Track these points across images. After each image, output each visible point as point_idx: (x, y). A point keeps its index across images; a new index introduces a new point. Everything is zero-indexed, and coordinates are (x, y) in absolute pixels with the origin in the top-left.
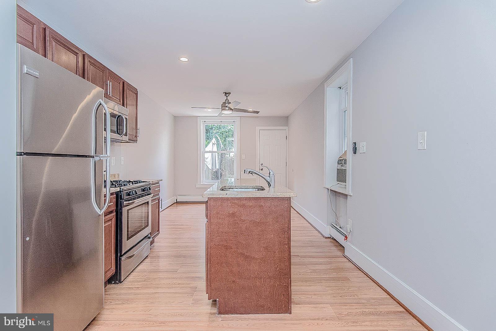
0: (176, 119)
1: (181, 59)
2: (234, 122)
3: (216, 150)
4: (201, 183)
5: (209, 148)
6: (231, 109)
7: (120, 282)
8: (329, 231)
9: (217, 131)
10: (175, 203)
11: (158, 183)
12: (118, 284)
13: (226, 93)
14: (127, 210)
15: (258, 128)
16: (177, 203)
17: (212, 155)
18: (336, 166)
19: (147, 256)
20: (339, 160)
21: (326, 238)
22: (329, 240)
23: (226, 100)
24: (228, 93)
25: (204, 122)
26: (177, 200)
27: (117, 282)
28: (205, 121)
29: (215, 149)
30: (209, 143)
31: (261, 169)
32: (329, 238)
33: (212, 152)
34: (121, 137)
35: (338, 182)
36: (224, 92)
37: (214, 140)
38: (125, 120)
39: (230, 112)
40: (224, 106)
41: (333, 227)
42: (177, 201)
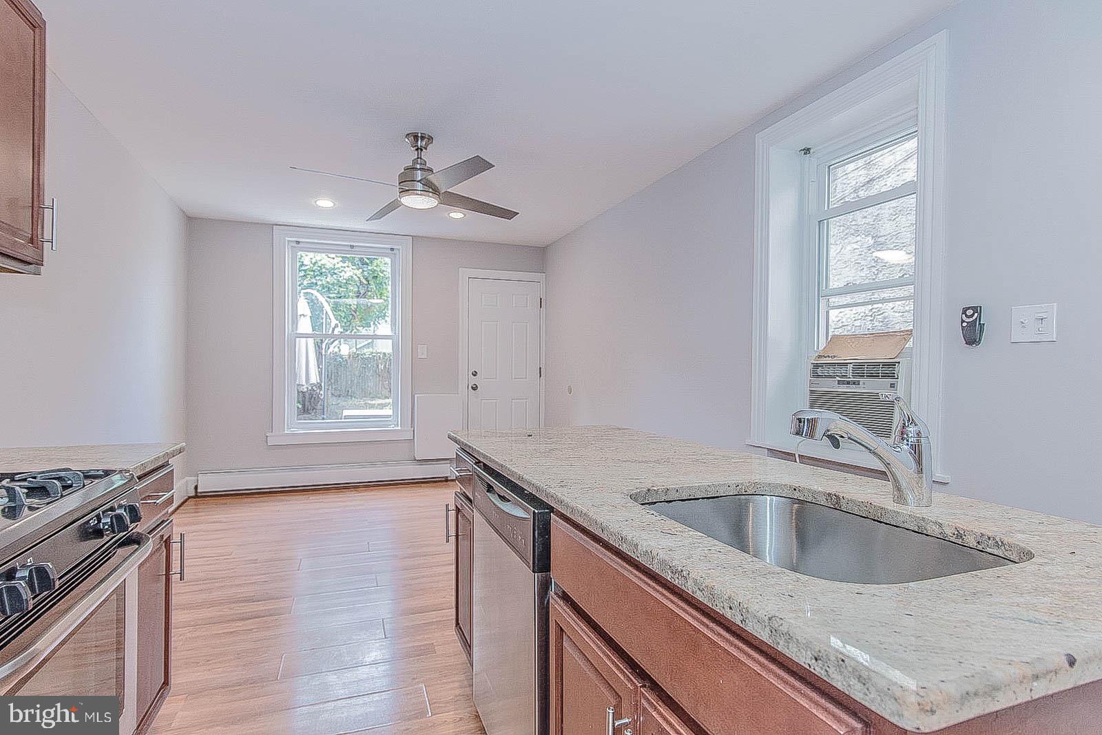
2: (392, 249)
3: (309, 331)
4: (286, 432)
6: (435, 192)
10: (189, 498)
13: (416, 137)
15: (465, 273)
16: (196, 496)
23: (415, 162)
24: (423, 138)
25: (294, 245)
26: (196, 488)
28: (298, 242)
31: (472, 387)
39: (431, 202)
42: (196, 492)
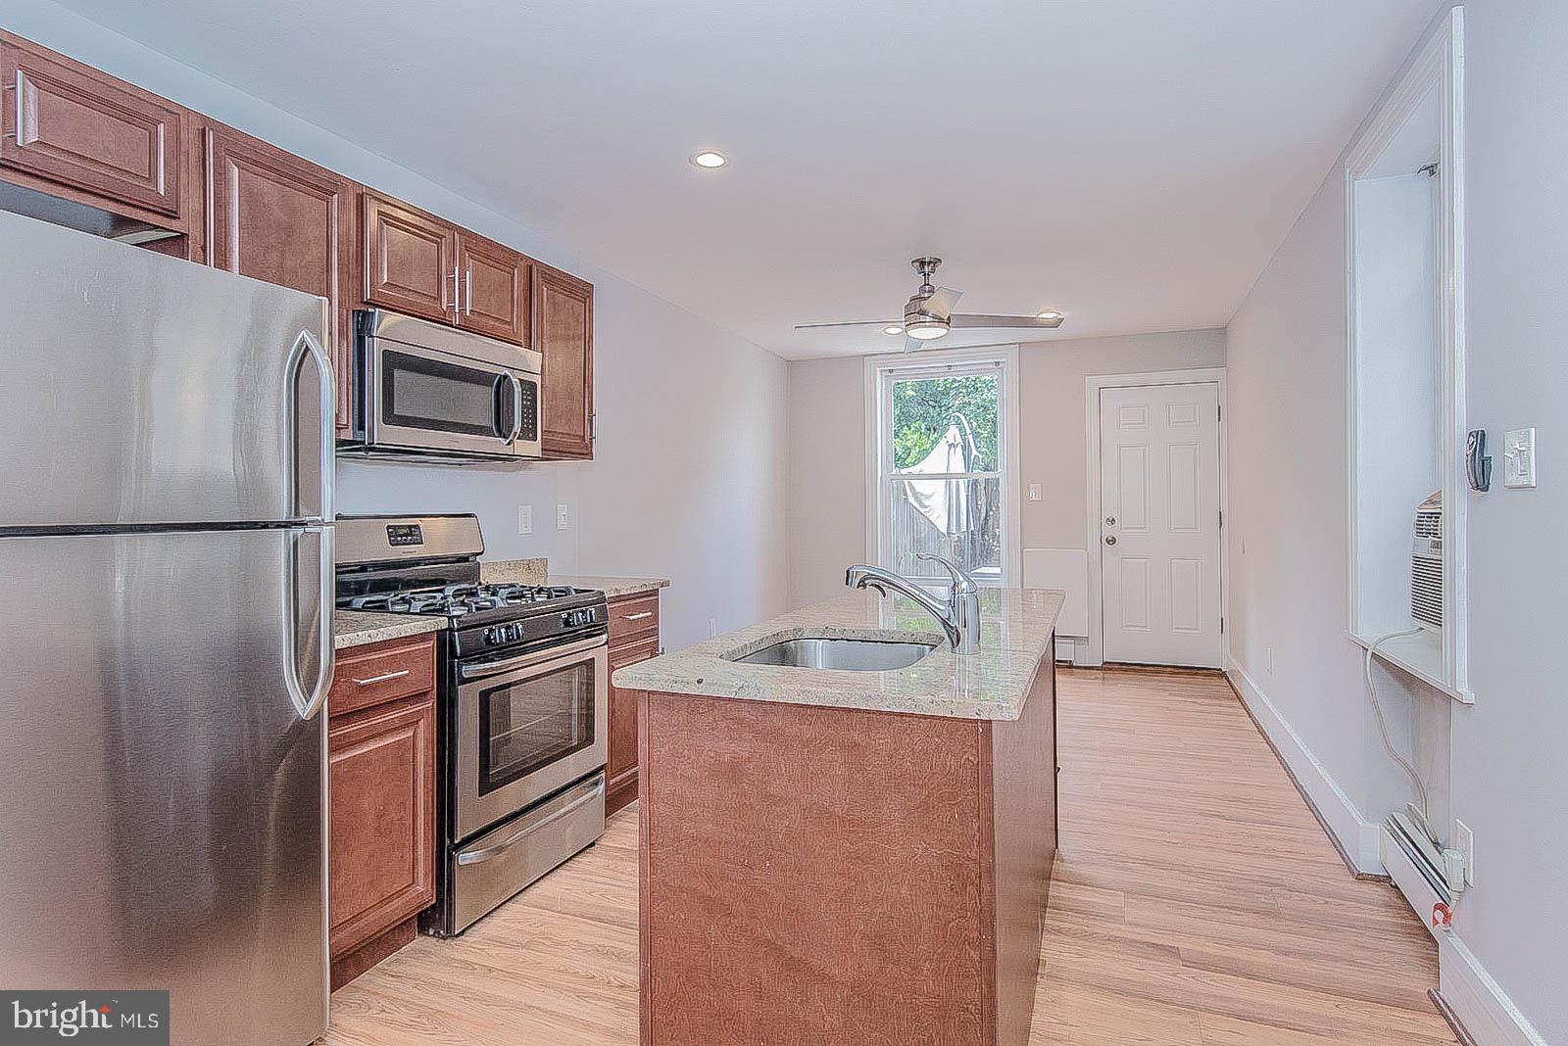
0: (794, 370)
1: (698, 160)
2: (997, 363)
3: (961, 469)
5: (936, 461)
6: (941, 320)
7: (450, 934)
8: (1374, 849)
9: (966, 400)
11: (655, 592)
12: (445, 939)
13: (922, 263)
14: (481, 693)
15: (1093, 382)
17: (948, 486)
18: (1410, 545)
19: (593, 844)
20: (1421, 516)
21: (1361, 878)
22: (1377, 892)
23: (922, 289)
25: (888, 374)
27: (442, 932)
28: (891, 371)
29: (958, 466)
30: (935, 442)
31: (1108, 541)
32: (1377, 879)
33: (947, 477)
34: (509, 444)
35: (1422, 624)
36: (914, 259)
37: (953, 432)
38: (518, 389)
39: (940, 331)
40: (916, 312)
41: (1400, 833)
